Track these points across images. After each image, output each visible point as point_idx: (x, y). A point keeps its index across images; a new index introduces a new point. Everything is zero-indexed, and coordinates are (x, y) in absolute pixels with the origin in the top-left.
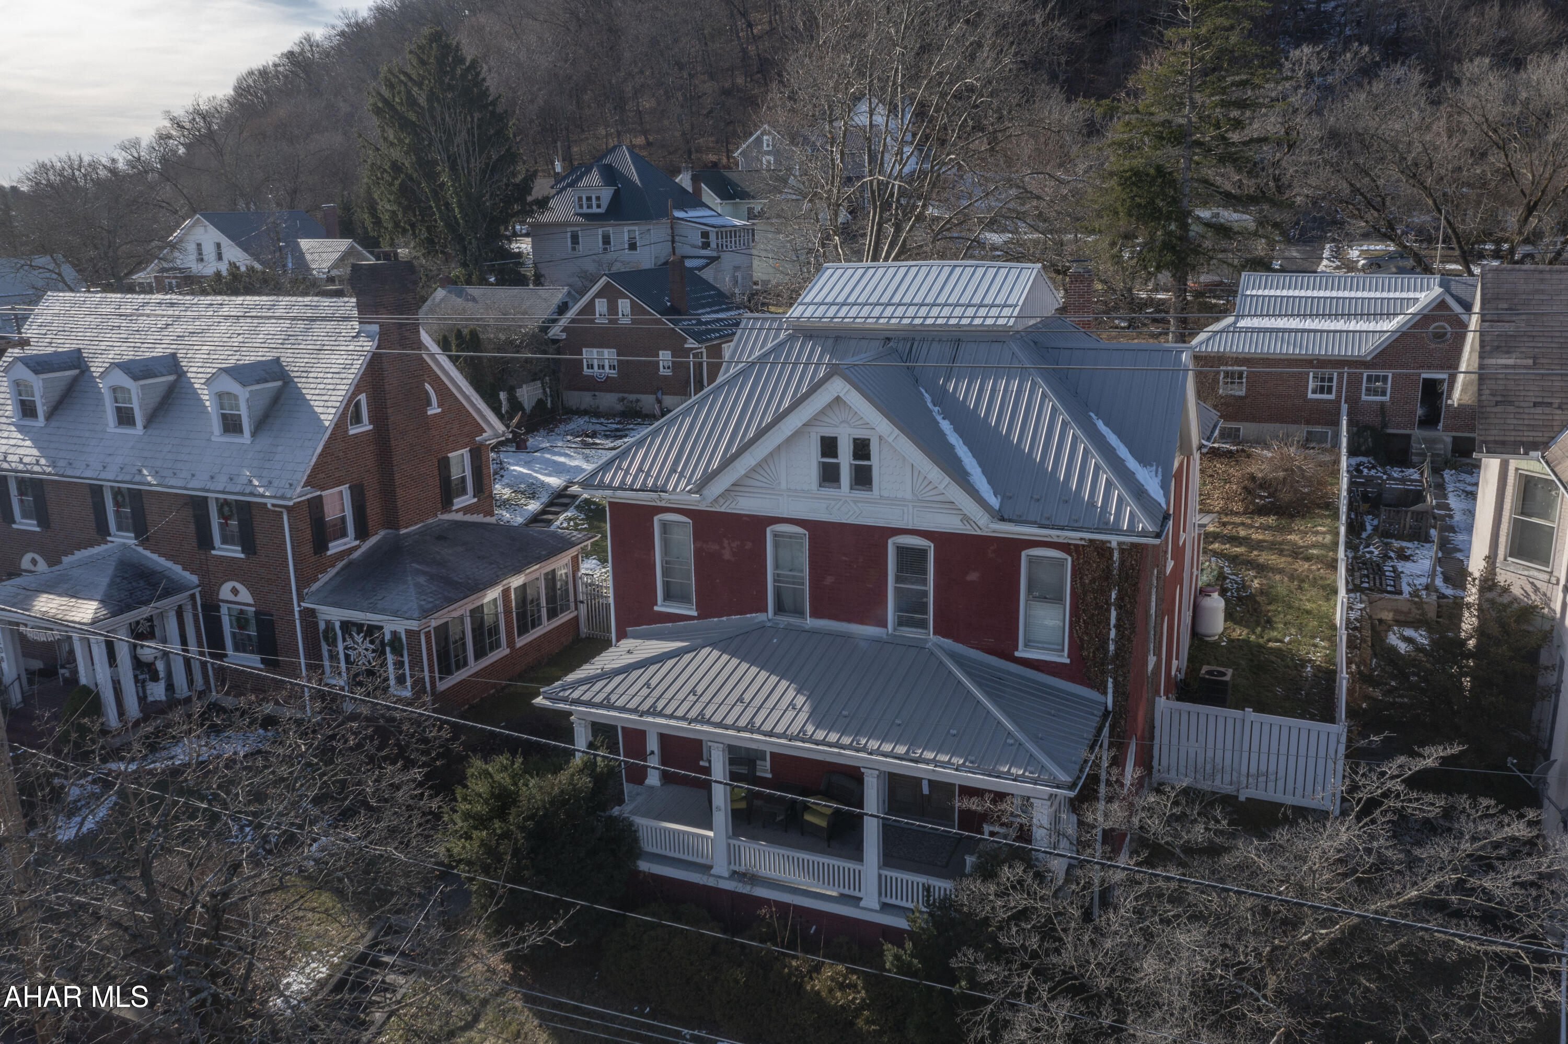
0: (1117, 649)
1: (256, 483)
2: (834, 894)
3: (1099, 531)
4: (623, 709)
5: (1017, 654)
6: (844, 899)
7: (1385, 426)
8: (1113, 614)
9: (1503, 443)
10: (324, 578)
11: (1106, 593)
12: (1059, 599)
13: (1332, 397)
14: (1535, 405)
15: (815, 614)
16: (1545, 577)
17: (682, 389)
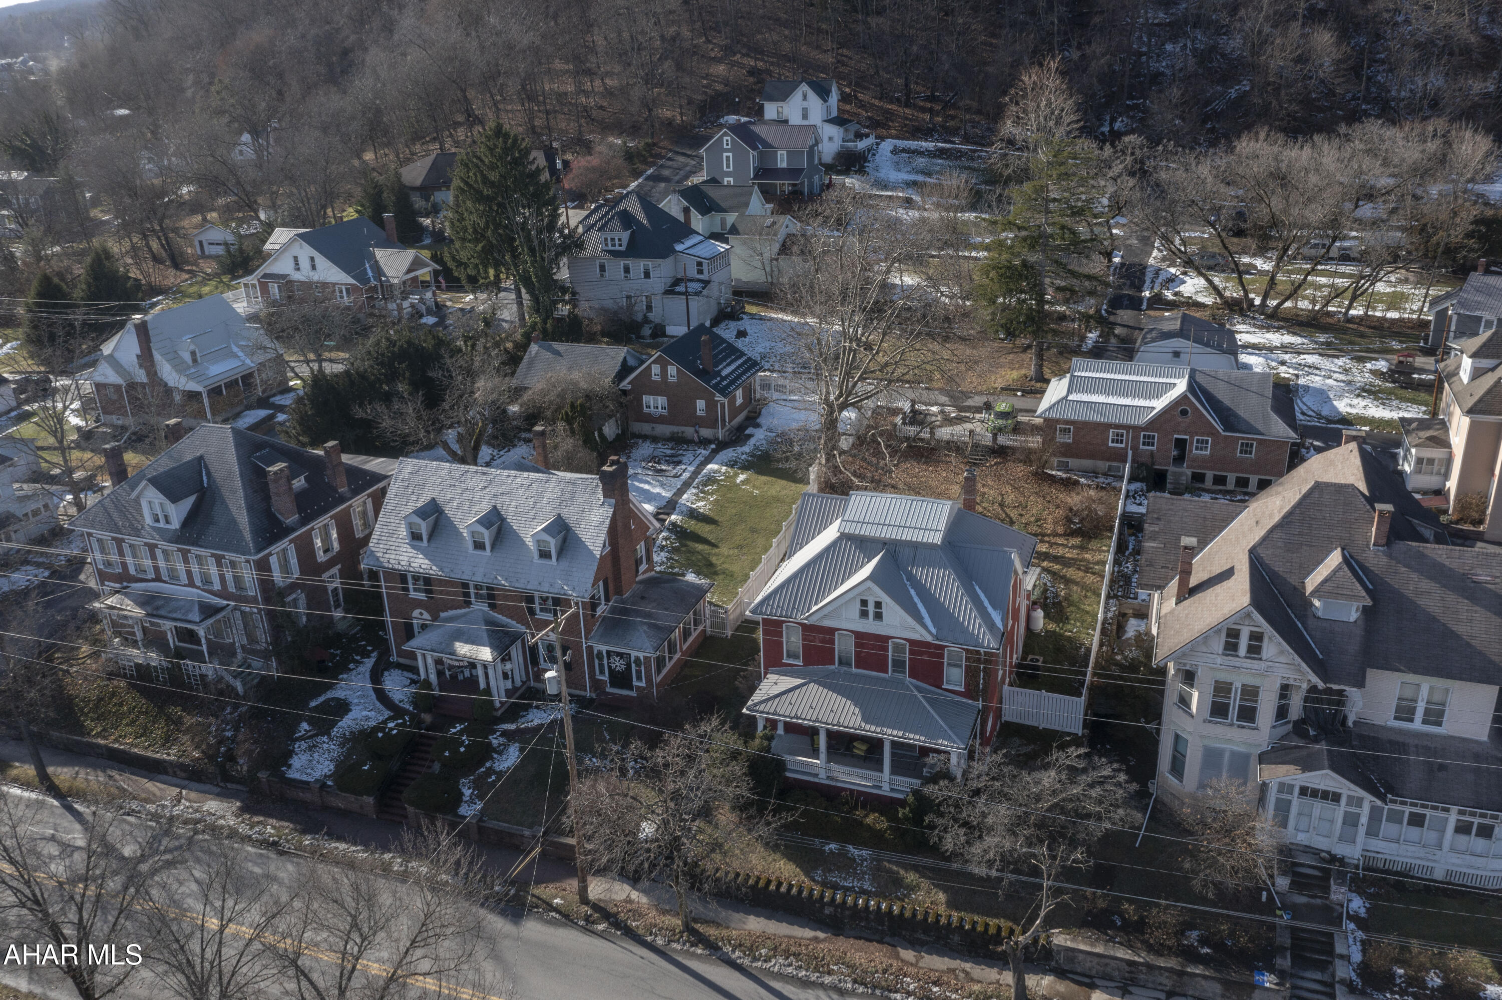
0: (983, 687)
1: (565, 587)
2: (870, 785)
3: (975, 646)
5: (943, 687)
6: (875, 787)
7: (1153, 464)
8: (982, 674)
10: (595, 628)
11: (979, 667)
12: (960, 666)
13: (1123, 446)
15: (857, 667)
17: (713, 424)
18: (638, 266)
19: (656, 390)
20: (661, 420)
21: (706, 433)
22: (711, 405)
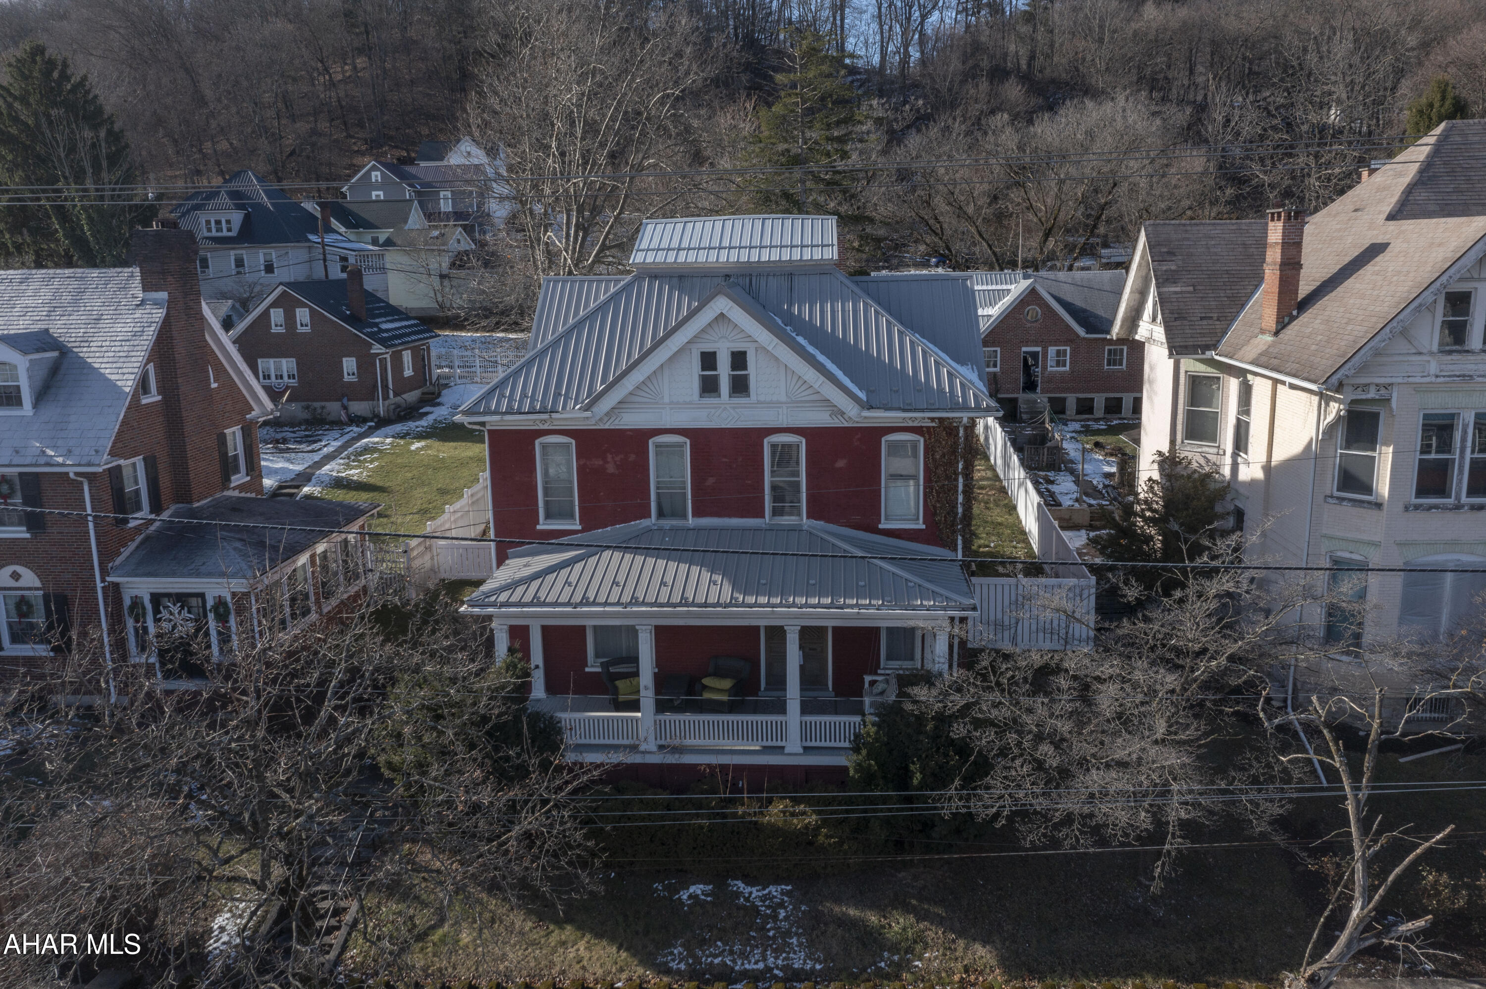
0: (964, 511)
1: (50, 453)
2: (757, 748)
3: (952, 410)
4: (556, 604)
5: (880, 526)
6: (766, 750)
8: (961, 480)
9: (1186, 347)
10: (126, 552)
11: (953, 464)
12: (915, 477)
14: (1202, 319)
15: (697, 513)
16: (1215, 450)
17: (370, 395)
18: (256, 257)
19: (278, 349)
22: (366, 363)
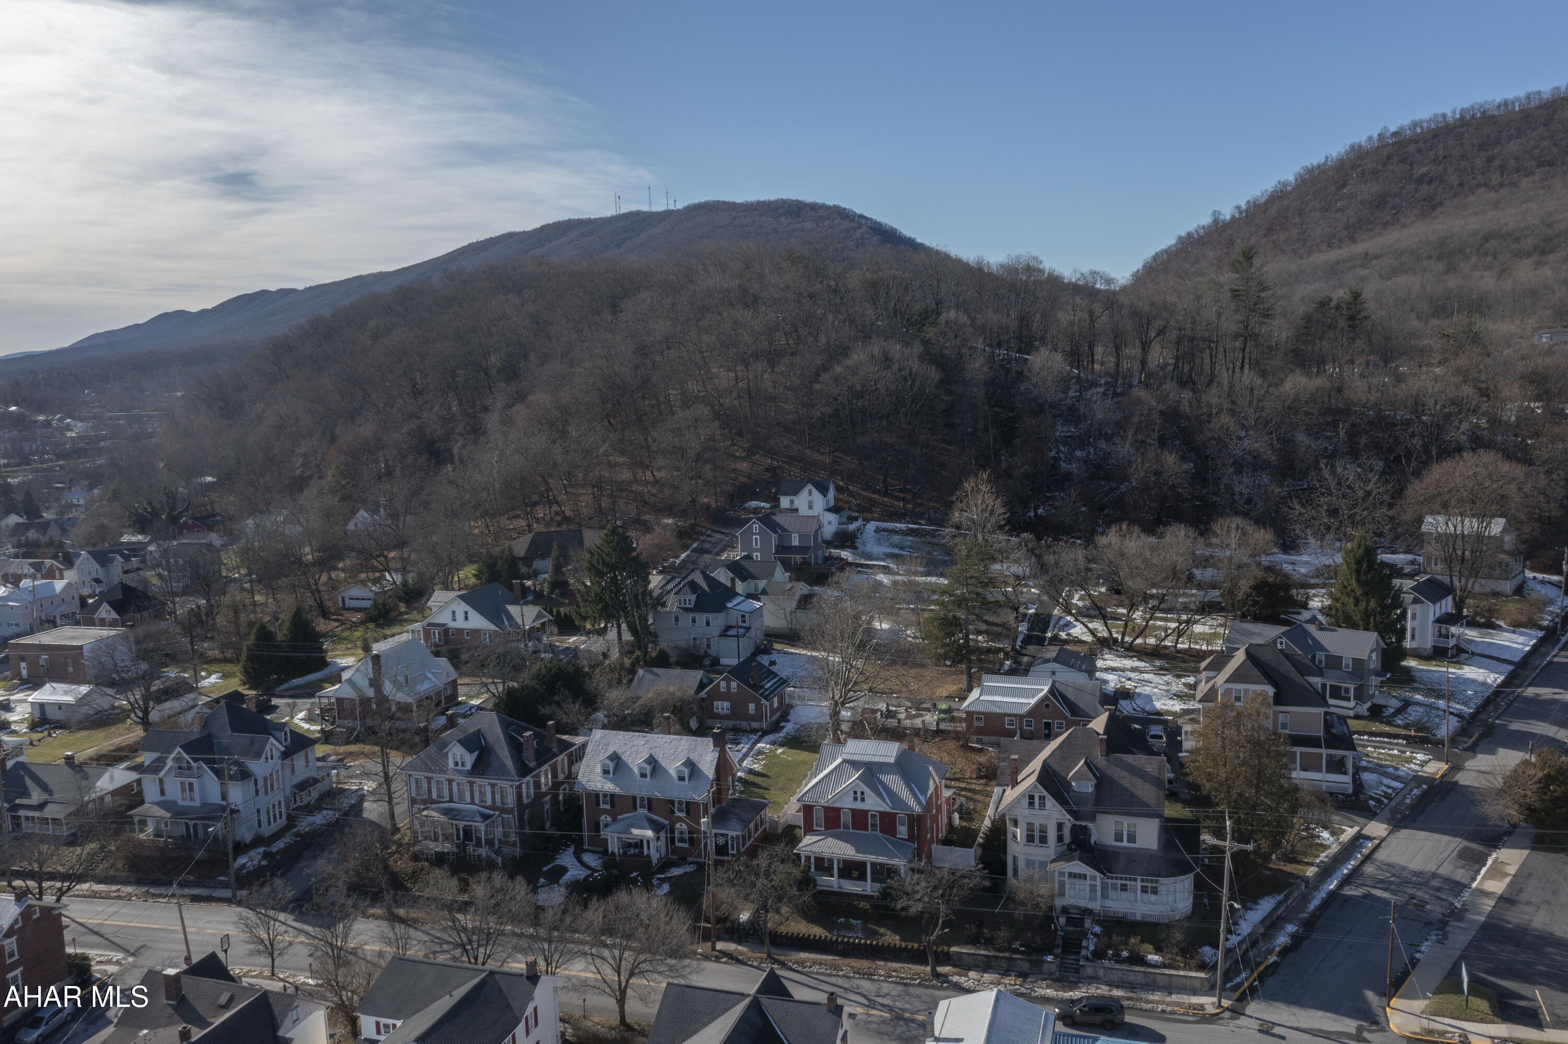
0: (917, 834)
1: (694, 796)
2: (861, 890)
3: (912, 811)
5: (897, 836)
8: (915, 828)
11: (914, 824)
12: (905, 825)
15: (853, 829)
17: (760, 720)
18: (702, 618)
19: (723, 698)
20: (726, 717)
21: (755, 725)
22: (759, 707)
